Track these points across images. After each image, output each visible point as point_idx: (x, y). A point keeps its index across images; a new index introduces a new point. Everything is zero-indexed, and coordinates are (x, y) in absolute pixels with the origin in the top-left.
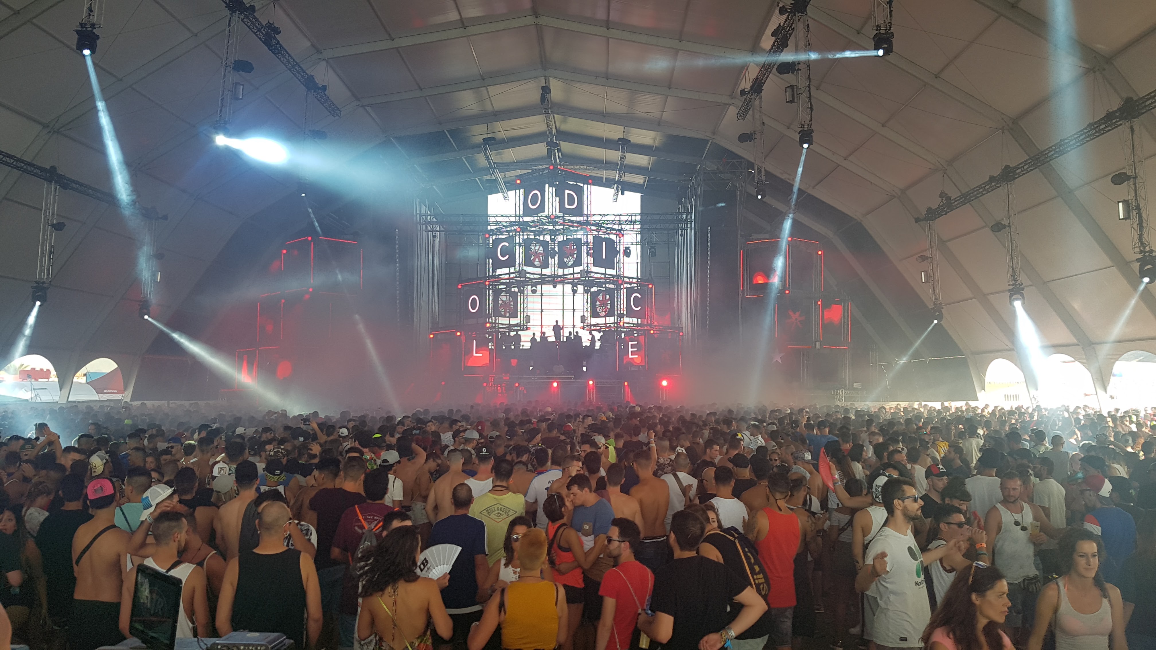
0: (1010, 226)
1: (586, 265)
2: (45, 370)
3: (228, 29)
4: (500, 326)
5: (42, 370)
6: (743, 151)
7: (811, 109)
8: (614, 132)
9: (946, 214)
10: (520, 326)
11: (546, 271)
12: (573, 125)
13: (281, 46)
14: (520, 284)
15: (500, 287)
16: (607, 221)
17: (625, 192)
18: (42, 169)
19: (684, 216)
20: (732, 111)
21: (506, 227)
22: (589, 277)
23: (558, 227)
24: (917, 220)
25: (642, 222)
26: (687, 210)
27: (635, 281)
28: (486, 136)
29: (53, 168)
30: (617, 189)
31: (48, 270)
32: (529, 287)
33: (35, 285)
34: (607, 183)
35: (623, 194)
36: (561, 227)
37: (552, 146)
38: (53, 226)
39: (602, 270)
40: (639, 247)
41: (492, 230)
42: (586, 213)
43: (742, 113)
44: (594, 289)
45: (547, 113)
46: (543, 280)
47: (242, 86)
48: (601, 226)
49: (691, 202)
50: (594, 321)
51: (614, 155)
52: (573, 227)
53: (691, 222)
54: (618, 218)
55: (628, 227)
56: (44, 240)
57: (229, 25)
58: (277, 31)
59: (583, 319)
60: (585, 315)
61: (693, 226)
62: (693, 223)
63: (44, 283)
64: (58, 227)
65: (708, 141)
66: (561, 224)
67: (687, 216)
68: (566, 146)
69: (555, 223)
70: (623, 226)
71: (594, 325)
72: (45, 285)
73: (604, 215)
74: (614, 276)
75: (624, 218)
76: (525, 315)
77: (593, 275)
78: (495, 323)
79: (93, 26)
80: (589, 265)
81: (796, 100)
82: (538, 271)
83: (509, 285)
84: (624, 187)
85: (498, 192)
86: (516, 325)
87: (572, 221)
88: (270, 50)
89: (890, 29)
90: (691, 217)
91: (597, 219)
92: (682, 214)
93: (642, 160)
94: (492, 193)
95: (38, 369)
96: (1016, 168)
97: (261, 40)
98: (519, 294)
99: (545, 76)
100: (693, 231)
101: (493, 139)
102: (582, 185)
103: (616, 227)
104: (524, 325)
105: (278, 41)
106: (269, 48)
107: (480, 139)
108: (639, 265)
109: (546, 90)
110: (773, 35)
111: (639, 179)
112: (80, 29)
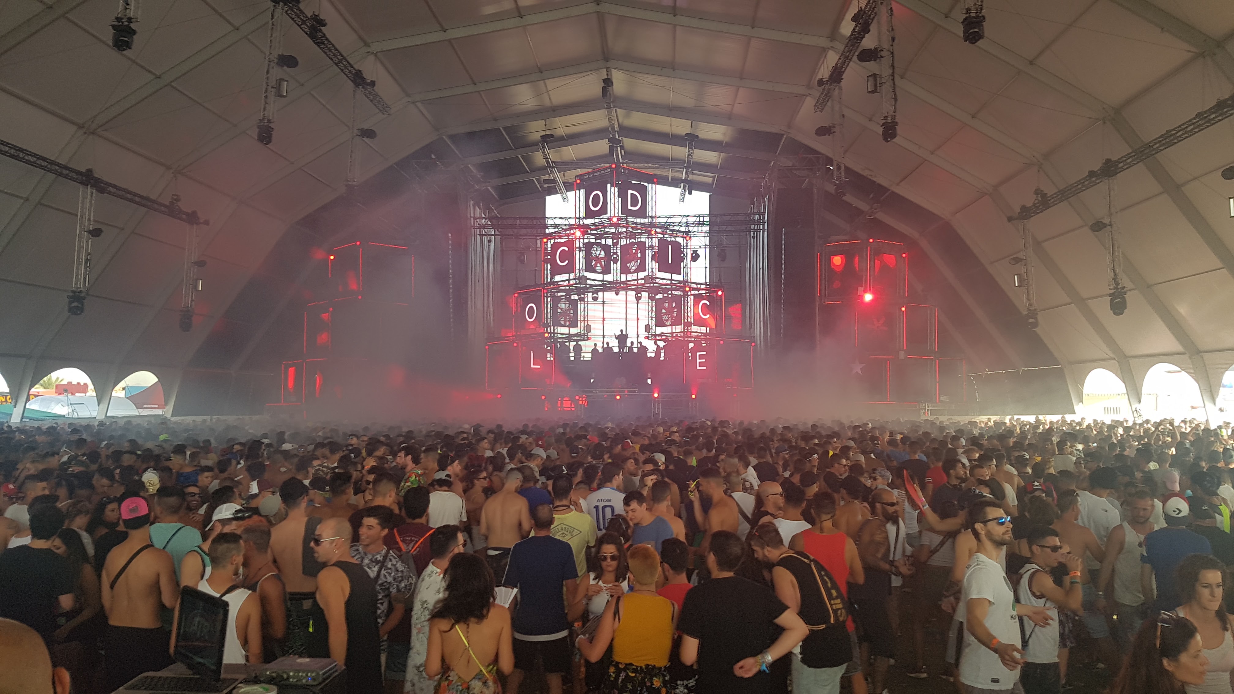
0: (1111, 225)
1: (650, 270)
2: (82, 384)
3: (271, 22)
4: (560, 336)
5: (79, 384)
6: (821, 145)
7: (896, 99)
8: (681, 127)
9: (1041, 212)
10: (581, 336)
11: (608, 278)
12: (637, 120)
13: (327, 39)
14: (582, 292)
15: (559, 294)
16: (673, 223)
17: (693, 192)
18: (78, 173)
19: (757, 217)
20: (809, 103)
21: (565, 230)
22: (654, 283)
23: (620, 230)
24: (1010, 219)
25: (711, 224)
26: (760, 210)
27: (703, 287)
28: (543, 133)
29: (89, 171)
30: (684, 188)
31: (85, 278)
32: (590, 294)
33: (71, 294)
34: (674, 183)
35: (690, 193)
36: (624, 230)
37: (614, 142)
38: (90, 232)
39: (667, 276)
40: (708, 250)
41: (550, 234)
42: (650, 214)
43: (820, 105)
44: (659, 296)
45: (609, 107)
46: (605, 287)
47: (286, 83)
48: (667, 228)
49: (765, 202)
50: (659, 330)
51: (681, 152)
52: (637, 229)
53: (764, 223)
54: (684, 220)
55: (696, 229)
56: (80, 247)
57: (273, 18)
58: (322, 23)
59: (647, 328)
60: (650, 324)
61: (766, 227)
62: (766, 224)
63: (81, 292)
64: (96, 233)
65: (783, 135)
66: (624, 227)
67: (760, 217)
68: (630, 143)
69: (616, 226)
70: (691, 229)
71: (659, 335)
72: (82, 295)
73: (670, 217)
74: (680, 282)
75: (691, 220)
76: (586, 324)
77: (658, 280)
78: (554, 333)
79: (130, 20)
80: (654, 270)
81: (878, 90)
82: (599, 277)
83: (569, 292)
84: (691, 186)
85: (557, 193)
86: (576, 335)
87: (636, 223)
88: (316, 44)
89: (981, 12)
90: (764, 218)
91: (663, 220)
92: (754, 214)
93: (711, 157)
94: (550, 194)
95: (75, 383)
96: (1118, 162)
97: (306, 32)
98: (579, 302)
99: (607, 68)
100: (766, 233)
101: (551, 136)
102: (646, 184)
103: (683, 229)
104: (584, 335)
105: (324, 34)
106: (314, 41)
107: (537, 136)
108: (708, 270)
109: (608, 82)
110: (855, 19)
111: (707, 178)
112: (116, 23)
